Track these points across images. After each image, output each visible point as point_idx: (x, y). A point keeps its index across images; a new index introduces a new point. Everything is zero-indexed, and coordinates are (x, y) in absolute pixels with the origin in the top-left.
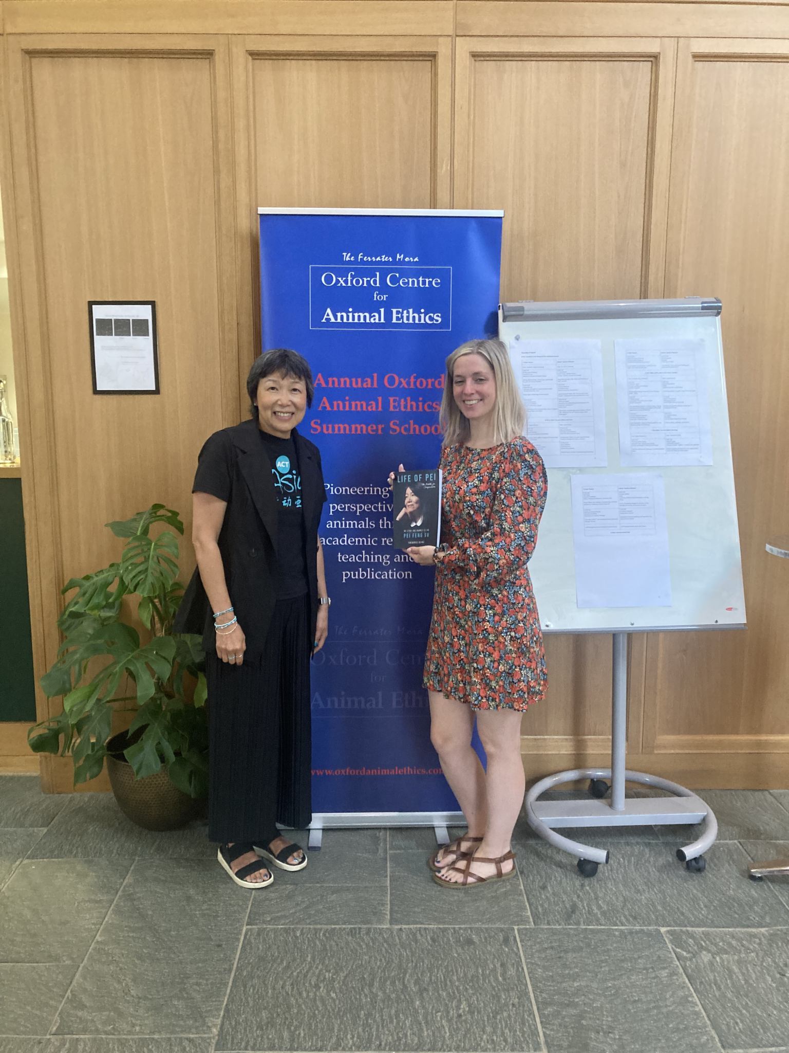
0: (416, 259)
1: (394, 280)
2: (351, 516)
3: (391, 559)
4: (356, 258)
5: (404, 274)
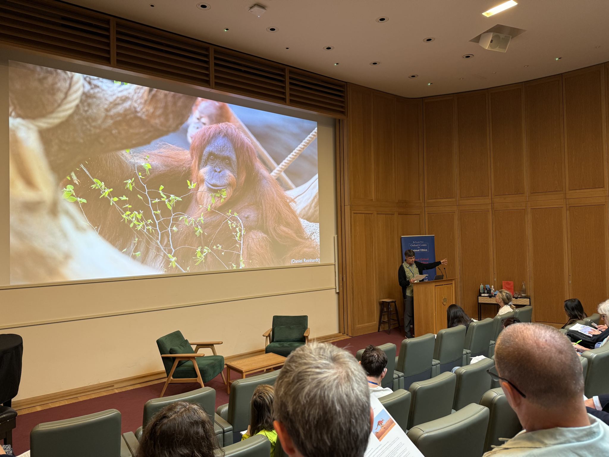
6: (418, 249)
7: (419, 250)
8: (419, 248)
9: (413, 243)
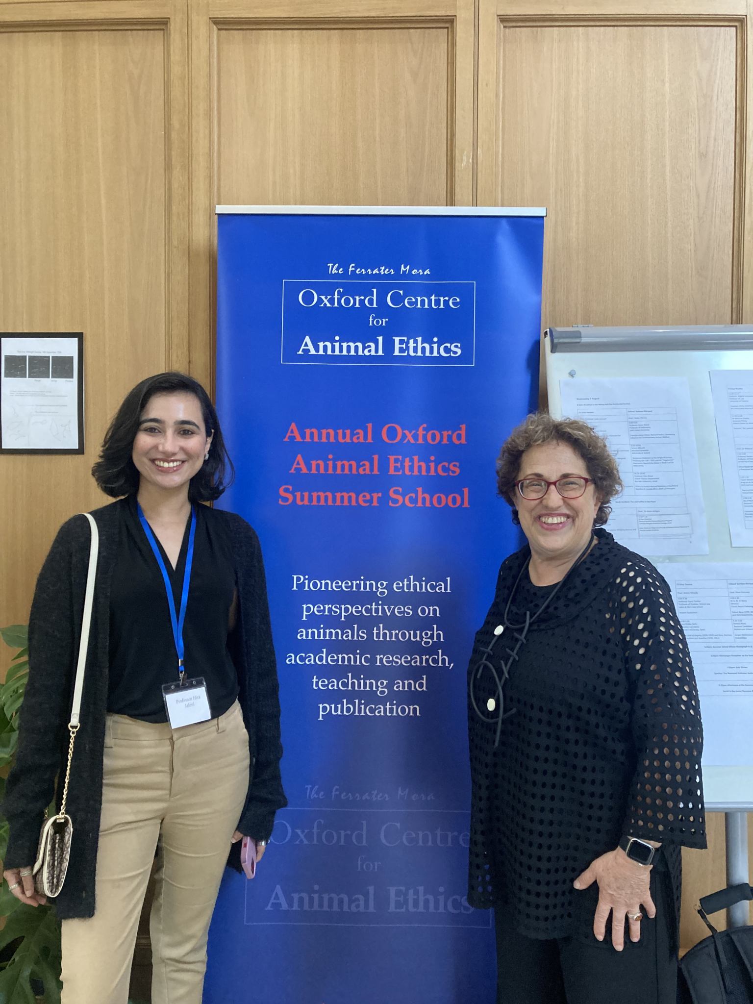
0: (427, 272)
1: (396, 299)
2: (332, 621)
3: (390, 686)
4: (346, 270)
5: (410, 290)
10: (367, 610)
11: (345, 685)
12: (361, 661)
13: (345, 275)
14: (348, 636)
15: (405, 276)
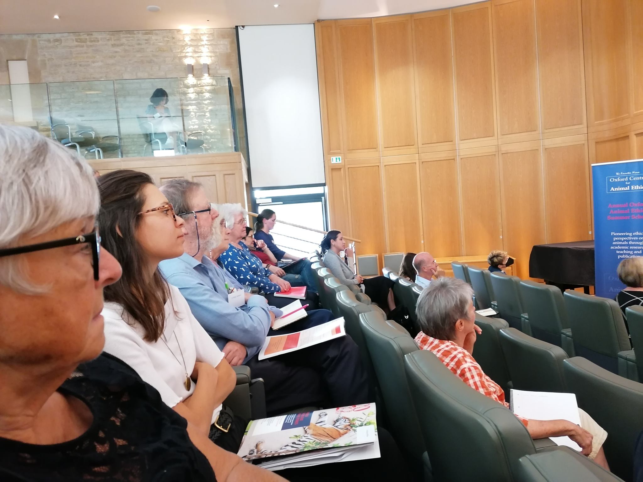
0: (639, 172)
1: (632, 178)
2: (620, 241)
3: (633, 252)
4: (620, 174)
5: (635, 176)
6: (626, 186)
7: (628, 188)
8: (628, 185)
9: (615, 175)
10: (628, 239)
11: (623, 252)
12: (627, 248)
13: (620, 175)
14: (624, 243)
15: (634, 174)
